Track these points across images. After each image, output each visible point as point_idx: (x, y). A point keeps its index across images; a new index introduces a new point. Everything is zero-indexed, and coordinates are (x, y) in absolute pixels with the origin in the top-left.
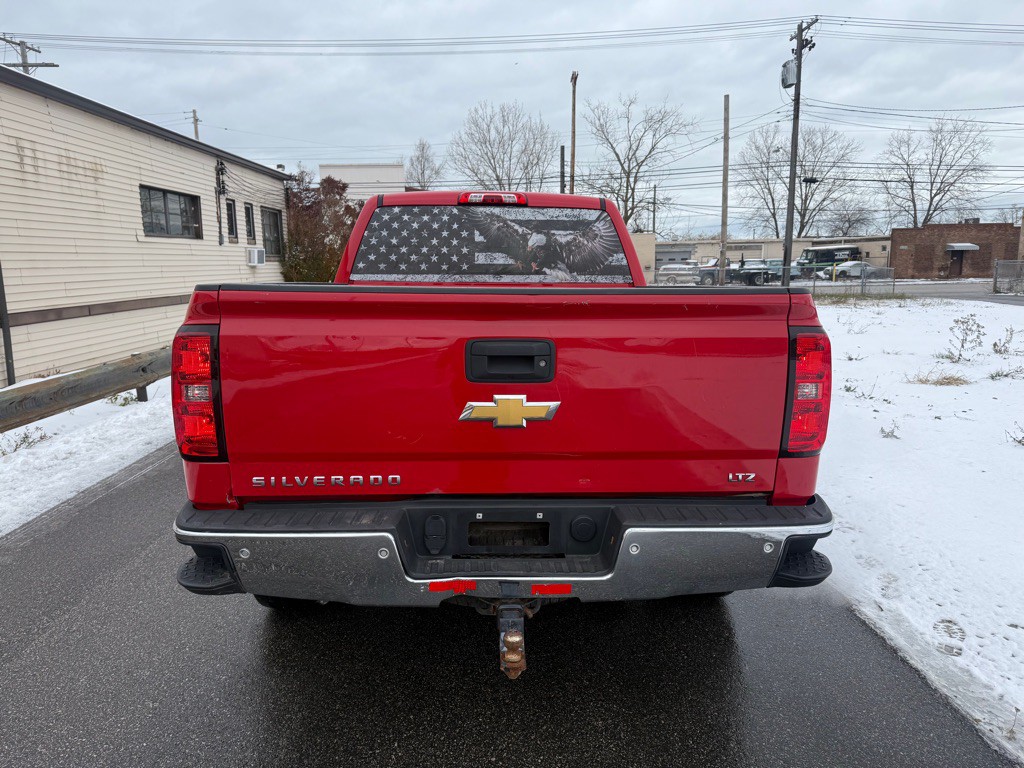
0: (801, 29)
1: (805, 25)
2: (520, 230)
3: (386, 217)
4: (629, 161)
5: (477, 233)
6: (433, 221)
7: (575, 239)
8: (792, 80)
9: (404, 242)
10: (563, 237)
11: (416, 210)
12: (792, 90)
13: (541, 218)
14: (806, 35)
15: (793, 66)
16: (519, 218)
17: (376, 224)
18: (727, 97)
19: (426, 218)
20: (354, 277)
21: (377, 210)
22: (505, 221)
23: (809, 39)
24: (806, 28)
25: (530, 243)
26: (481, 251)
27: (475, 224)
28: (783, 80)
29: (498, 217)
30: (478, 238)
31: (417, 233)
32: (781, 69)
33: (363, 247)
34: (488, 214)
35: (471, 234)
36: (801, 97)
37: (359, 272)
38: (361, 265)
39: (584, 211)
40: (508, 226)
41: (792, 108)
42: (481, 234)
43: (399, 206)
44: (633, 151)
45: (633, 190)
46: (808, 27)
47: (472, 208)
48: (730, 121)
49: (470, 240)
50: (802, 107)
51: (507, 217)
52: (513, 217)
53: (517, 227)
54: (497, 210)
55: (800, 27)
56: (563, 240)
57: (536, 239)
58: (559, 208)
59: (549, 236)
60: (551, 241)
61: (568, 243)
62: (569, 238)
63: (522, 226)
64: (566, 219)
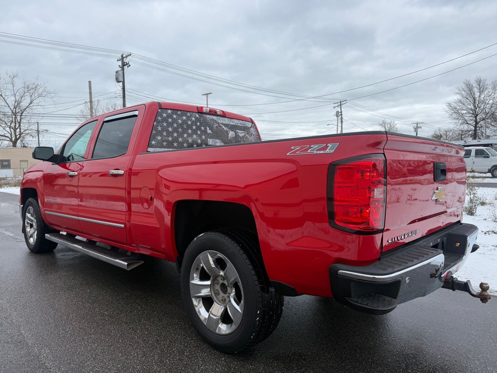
0: (123, 58)
1: (124, 56)
2: (225, 129)
3: (165, 115)
4: (16, 108)
5: (208, 128)
6: (188, 120)
7: (245, 135)
8: (121, 79)
9: (175, 130)
10: (241, 134)
11: (179, 112)
12: (121, 84)
13: (232, 124)
14: (126, 60)
15: (121, 73)
16: (224, 122)
17: (159, 118)
18: (90, 82)
19: (184, 118)
20: (150, 149)
21: (159, 110)
22: (218, 123)
23: (127, 63)
24: (125, 57)
25: (229, 136)
26: (210, 138)
27: (206, 124)
28: (116, 79)
29: (216, 121)
30: (209, 131)
31: (181, 125)
32: (115, 73)
33: (154, 132)
34: (211, 119)
35: (206, 129)
36: (126, 88)
37: (153, 146)
38: (153, 142)
39: (246, 122)
40: (220, 126)
41: (122, 92)
42: (210, 129)
43: (170, 109)
44: (18, 104)
45: (20, 123)
46: (126, 57)
47: (204, 115)
48: (92, 94)
49: (205, 132)
50: (126, 93)
51: (219, 121)
52: (221, 122)
53: (223, 127)
54: (215, 118)
55: (122, 56)
56: (241, 135)
57: (231, 134)
58: (238, 120)
59: (236, 133)
60: (237, 135)
61: (243, 137)
62: (243, 134)
63: (225, 127)
64: (240, 125)
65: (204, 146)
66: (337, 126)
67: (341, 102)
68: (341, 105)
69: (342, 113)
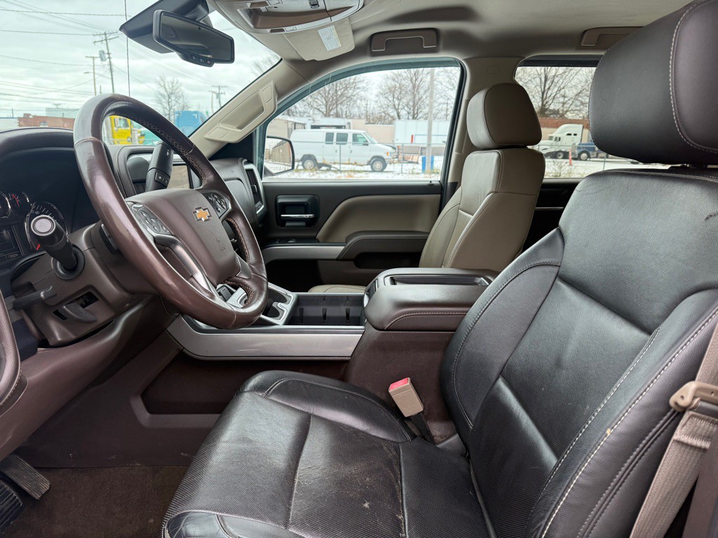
66: (94, 73)
67: (105, 34)
68: (106, 40)
69: (111, 56)
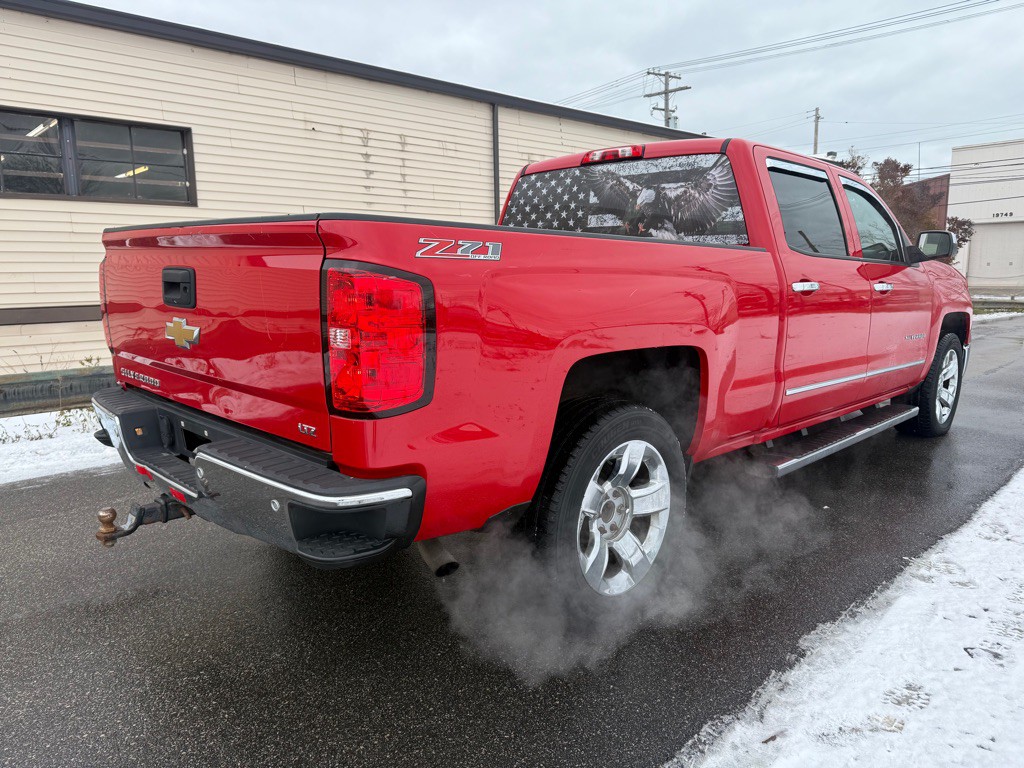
2: (631, 187)
3: (525, 186)
5: (592, 194)
6: (558, 186)
7: (685, 192)
9: (535, 208)
10: (673, 190)
11: (547, 175)
13: (654, 170)
16: (633, 173)
17: (516, 193)
19: (553, 183)
21: (520, 179)
22: (618, 178)
25: (639, 201)
26: (593, 213)
27: (592, 185)
29: (613, 174)
30: (593, 200)
31: (545, 199)
33: (506, 216)
34: (604, 173)
35: (587, 196)
39: (700, 157)
40: (621, 183)
42: (595, 195)
43: (535, 173)
47: (591, 167)
49: (585, 202)
51: (621, 173)
52: (627, 173)
53: (628, 184)
54: (612, 167)
56: (672, 194)
57: (646, 196)
58: (674, 156)
59: (658, 191)
60: (660, 196)
61: (678, 198)
62: (680, 191)
63: (633, 182)
64: (679, 169)
65: (579, 231)
